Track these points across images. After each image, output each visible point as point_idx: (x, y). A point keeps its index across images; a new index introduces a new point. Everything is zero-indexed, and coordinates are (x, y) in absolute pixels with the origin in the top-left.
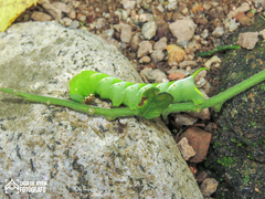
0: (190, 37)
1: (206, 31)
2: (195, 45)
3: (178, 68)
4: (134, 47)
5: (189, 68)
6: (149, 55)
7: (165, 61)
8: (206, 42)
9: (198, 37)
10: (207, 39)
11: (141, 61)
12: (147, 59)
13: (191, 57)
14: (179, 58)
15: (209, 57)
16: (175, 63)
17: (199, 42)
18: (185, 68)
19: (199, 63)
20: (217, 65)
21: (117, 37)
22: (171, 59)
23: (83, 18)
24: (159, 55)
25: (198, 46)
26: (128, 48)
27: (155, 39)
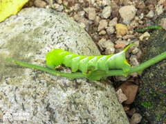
0: (132, 17)
1: (142, 14)
2: (134, 24)
3: (123, 39)
4: (96, 24)
5: (129, 40)
6: (105, 30)
7: (114, 34)
8: (141, 22)
9: (137, 18)
10: (142, 20)
11: (100, 33)
12: (104, 32)
13: (131, 32)
14: (123, 33)
15: (143, 33)
16: (121, 36)
17: (138, 21)
18: (127, 40)
19: (136, 36)
20: (147, 39)
21: (86, 17)
22: (118, 33)
23: (66, 4)
24: (111, 30)
25: (136, 25)
26: (93, 24)
27: (110, 18)
